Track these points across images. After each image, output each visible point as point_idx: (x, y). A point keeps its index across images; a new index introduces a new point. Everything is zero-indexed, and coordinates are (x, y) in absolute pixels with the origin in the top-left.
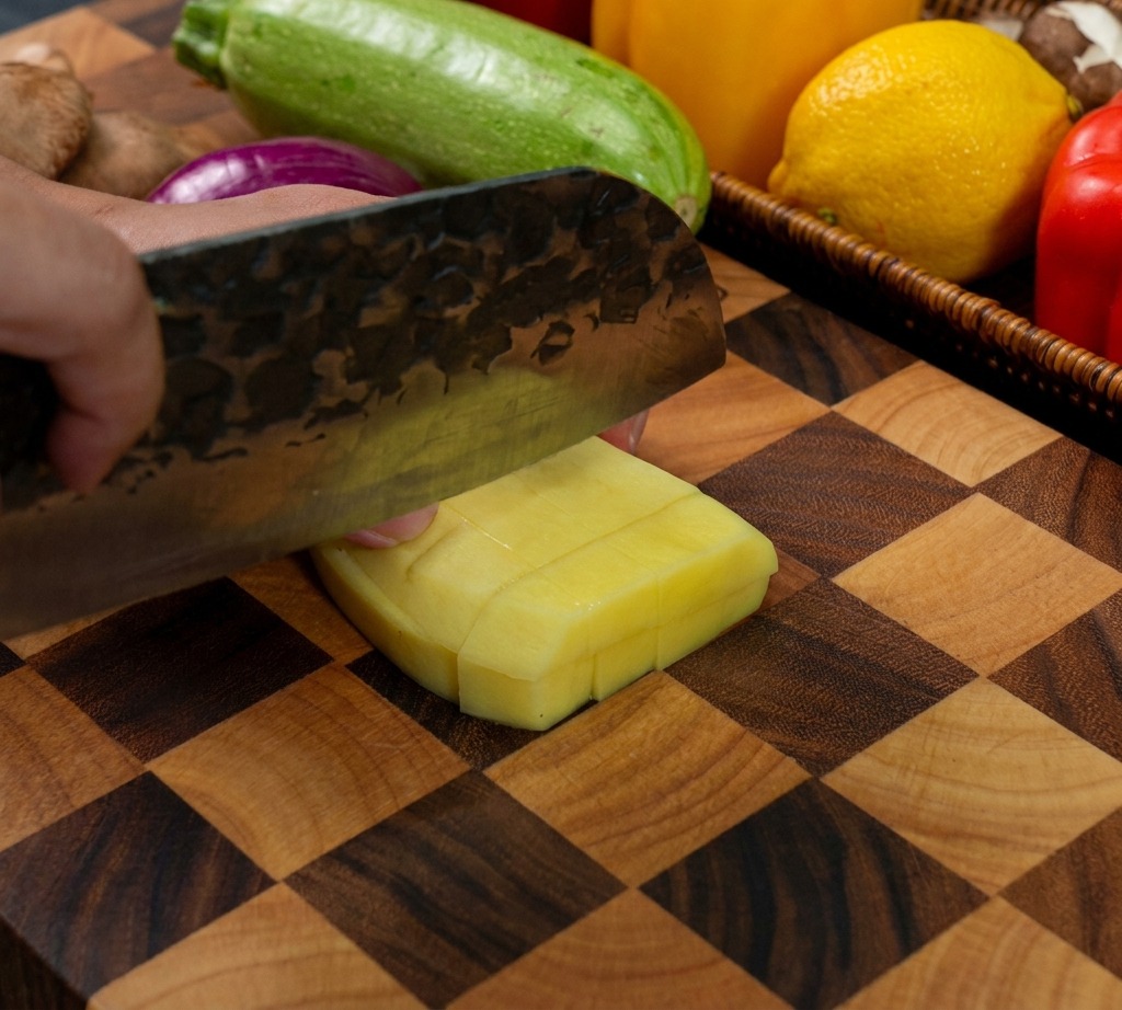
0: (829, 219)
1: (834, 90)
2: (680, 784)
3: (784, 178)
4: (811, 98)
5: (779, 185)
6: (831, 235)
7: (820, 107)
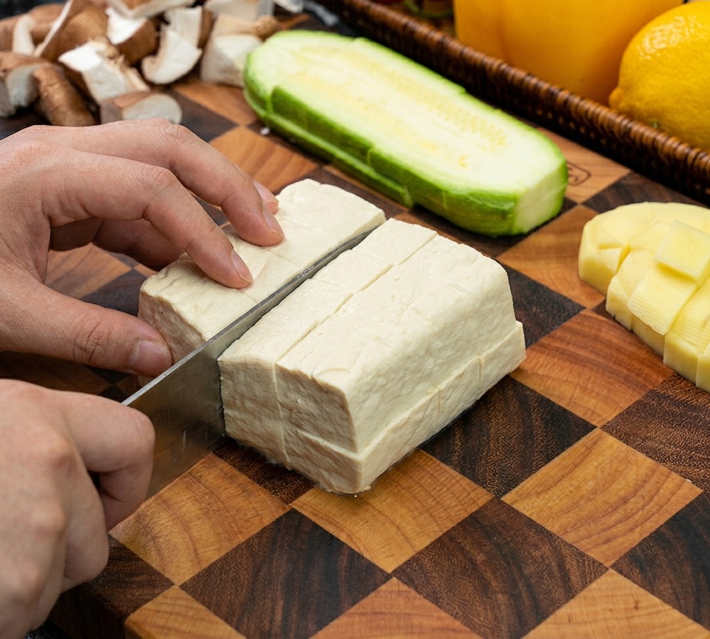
0: (655, 126)
1: (655, 41)
2: (625, 501)
3: (620, 98)
4: (638, 47)
5: (617, 103)
6: (661, 138)
7: (646, 54)
